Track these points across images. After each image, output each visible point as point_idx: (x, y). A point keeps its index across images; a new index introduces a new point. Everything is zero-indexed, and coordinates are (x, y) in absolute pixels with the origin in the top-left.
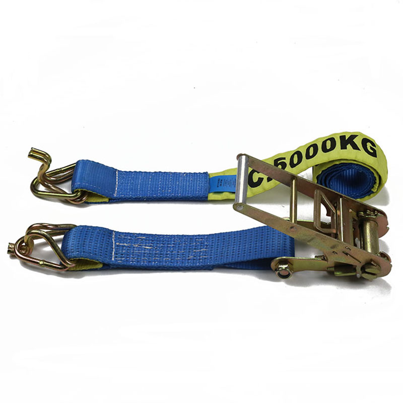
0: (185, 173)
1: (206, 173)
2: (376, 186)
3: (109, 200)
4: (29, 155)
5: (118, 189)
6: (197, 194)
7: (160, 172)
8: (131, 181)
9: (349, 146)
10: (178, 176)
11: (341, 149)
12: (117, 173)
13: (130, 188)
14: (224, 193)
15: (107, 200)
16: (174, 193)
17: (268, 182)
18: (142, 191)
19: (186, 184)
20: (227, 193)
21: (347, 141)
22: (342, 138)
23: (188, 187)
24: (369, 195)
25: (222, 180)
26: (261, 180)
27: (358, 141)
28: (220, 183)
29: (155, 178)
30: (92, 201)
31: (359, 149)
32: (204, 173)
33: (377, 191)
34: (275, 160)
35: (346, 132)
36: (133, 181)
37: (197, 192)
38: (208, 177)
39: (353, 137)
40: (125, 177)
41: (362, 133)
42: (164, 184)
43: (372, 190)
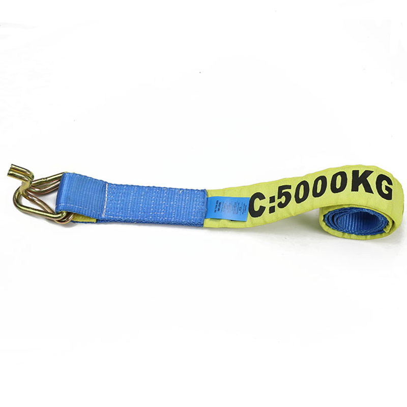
0: (181, 189)
1: (204, 192)
2: (389, 228)
3: (97, 220)
4: (8, 174)
5: (107, 207)
6: (193, 218)
7: (154, 187)
8: (121, 197)
9: (361, 187)
10: (173, 192)
11: (352, 191)
12: (107, 186)
13: (120, 207)
14: (222, 220)
15: (94, 221)
16: (167, 216)
17: (270, 213)
18: (133, 211)
19: (182, 204)
20: (225, 221)
21: (360, 179)
22: (355, 173)
23: (183, 209)
24: (381, 233)
25: (220, 203)
26: (262, 209)
27: (372, 180)
28: (218, 207)
29: (148, 194)
30: (78, 221)
31: (371, 192)
32: (202, 190)
33: (390, 231)
34: (279, 187)
35: (360, 166)
36: (124, 197)
37: (192, 217)
38: (206, 197)
39: (368, 173)
40: (115, 191)
41: (379, 167)
42: (158, 203)
43: (384, 230)
